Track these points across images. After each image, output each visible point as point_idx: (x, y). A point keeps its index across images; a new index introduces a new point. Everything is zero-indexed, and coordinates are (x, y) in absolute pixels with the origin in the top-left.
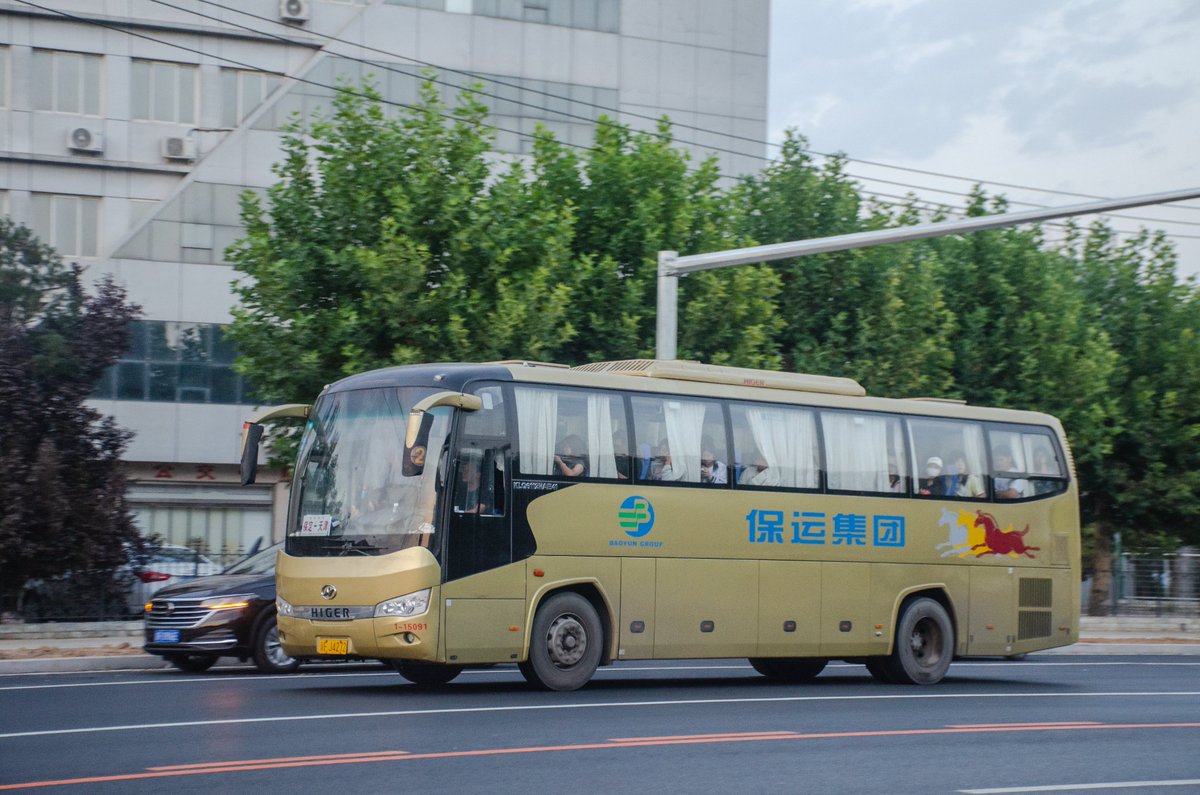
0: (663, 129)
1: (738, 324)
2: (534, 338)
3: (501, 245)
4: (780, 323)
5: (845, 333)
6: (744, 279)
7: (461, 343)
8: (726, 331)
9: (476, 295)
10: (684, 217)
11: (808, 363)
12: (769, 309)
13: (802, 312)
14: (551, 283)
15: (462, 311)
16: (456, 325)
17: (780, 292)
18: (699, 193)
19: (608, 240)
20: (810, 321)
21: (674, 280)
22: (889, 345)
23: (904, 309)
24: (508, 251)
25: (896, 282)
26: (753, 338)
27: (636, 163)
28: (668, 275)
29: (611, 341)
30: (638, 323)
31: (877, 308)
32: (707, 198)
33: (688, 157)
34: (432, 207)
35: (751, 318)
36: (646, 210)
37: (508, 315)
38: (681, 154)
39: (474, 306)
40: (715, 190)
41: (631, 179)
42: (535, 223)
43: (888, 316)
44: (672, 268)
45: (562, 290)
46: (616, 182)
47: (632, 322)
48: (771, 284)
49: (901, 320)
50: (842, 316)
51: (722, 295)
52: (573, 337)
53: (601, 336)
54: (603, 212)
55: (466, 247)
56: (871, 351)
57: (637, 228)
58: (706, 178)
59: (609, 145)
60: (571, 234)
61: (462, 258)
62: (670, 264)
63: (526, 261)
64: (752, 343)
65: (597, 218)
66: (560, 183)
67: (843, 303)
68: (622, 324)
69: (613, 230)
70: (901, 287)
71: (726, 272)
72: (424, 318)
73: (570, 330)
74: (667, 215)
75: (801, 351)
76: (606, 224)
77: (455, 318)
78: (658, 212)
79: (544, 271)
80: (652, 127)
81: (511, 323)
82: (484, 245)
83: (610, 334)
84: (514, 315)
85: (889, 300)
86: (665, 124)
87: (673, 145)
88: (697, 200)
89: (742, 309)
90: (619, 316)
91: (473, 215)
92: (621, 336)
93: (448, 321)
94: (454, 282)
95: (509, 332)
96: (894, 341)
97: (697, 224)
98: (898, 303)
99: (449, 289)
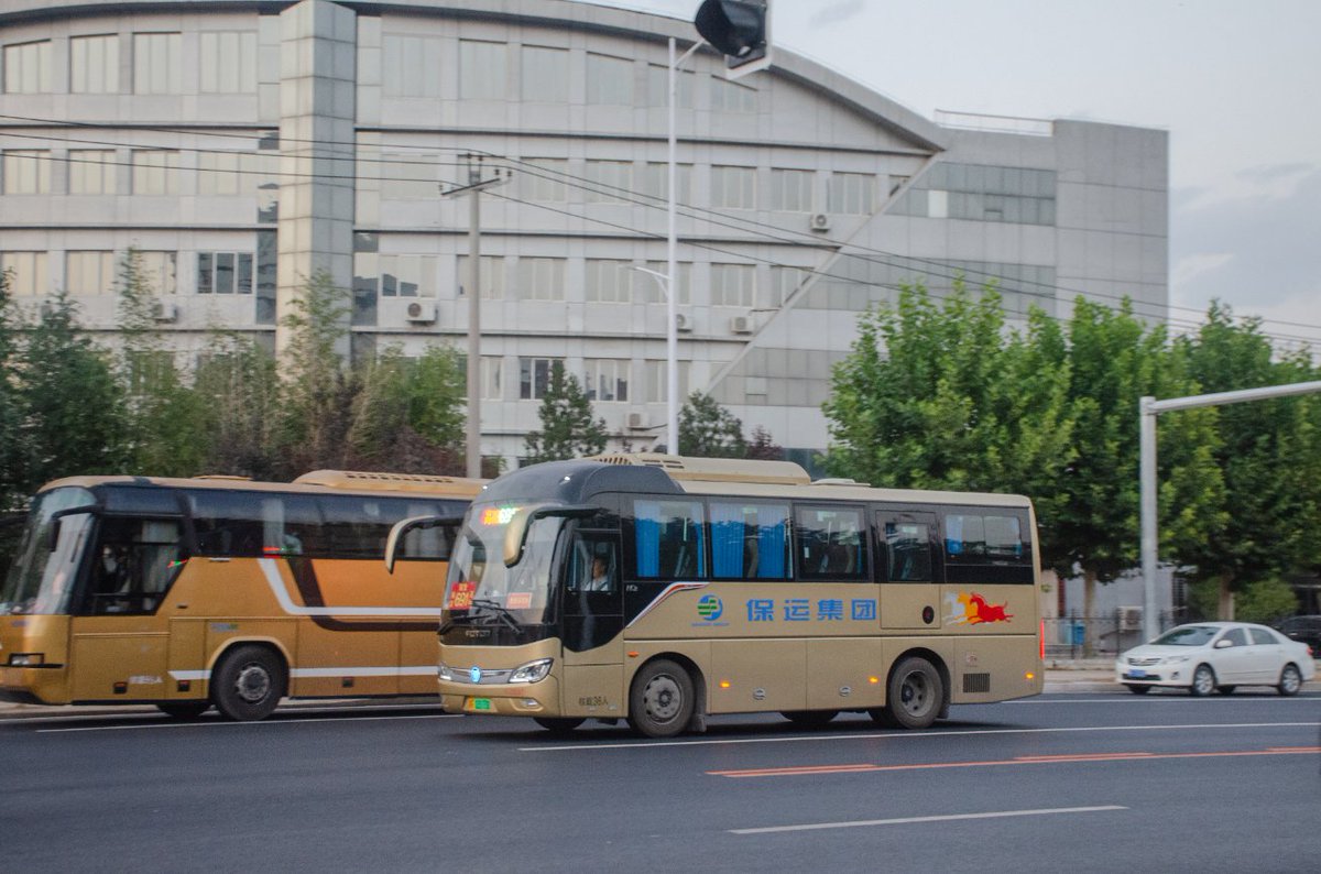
0: (1125, 305)
1: (1191, 446)
2: (1048, 460)
3: (1022, 393)
4: (1219, 443)
5: (1266, 450)
6: (1192, 415)
7: (996, 467)
8: (1180, 452)
9: (1004, 429)
10: (1146, 369)
11: (1240, 472)
12: (1210, 433)
13: (1232, 435)
14: (1059, 420)
15: (995, 443)
16: (992, 454)
17: (1216, 420)
18: (1154, 350)
19: (1089, 387)
20: (1238, 441)
21: (1153, 419)
22: (1302, 457)
23: (1311, 431)
24: (1025, 398)
25: (1305, 411)
26: (1202, 456)
27: (1108, 331)
28: (1149, 414)
29: (1096, 460)
30: (1118, 447)
31: (1289, 431)
32: (1160, 354)
33: (1145, 325)
34: (969, 369)
35: (1200, 441)
36: (1120, 364)
37: (1029, 444)
38: (1140, 321)
39: (1004, 439)
40: (1165, 347)
41: (1104, 342)
42: (1039, 376)
43: (1300, 436)
44: (1150, 409)
45: (1068, 425)
46: (1092, 343)
47: (1113, 446)
48: (1211, 415)
49: (1310, 439)
50: (1265, 437)
51: (1177, 425)
52: (1075, 458)
53: (1089, 457)
54: (1085, 367)
55: (996, 397)
56: (1285, 462)
57: (1111, 378)
58: (1156, 341)
59: (1086, 318)
60: (1067, 385)
61: (993, 405)
62: (1150, 406)
63: (1039, 403)
64: (1201, 459)
65: (1081, 371)
66: (1051, 347)
67: (1259, 426)
68: (1105, 448)
69: (1092, 380)
70: (1308, 415)
71: (1181, 411)
72: (966, 450)
73: (1073, 454)
74: (1133, 369)
75: (1234, 463)
76: (1087, 375)
77: (991, 448)
78: (1127, 365)
79: (1052, 413)
80: (1116, 304)
81: (1032, 451)
82: (1009, 395)
83: (1094, 455)
84: (1034, 445)
85: (1299, 425)
86: (1126, 302)
87: (1132, 316)
88: (1153, 356)
89: (1192, 435)
90: (1102, 442)
91: (1002, 374)
92: (1103, 456)
93: (985, 450)
94: (988, 421)
95: (1031, 457)
96: (1304, 454)
97: (1155, 374)
98: (1308, 426)
99: (984, 428)
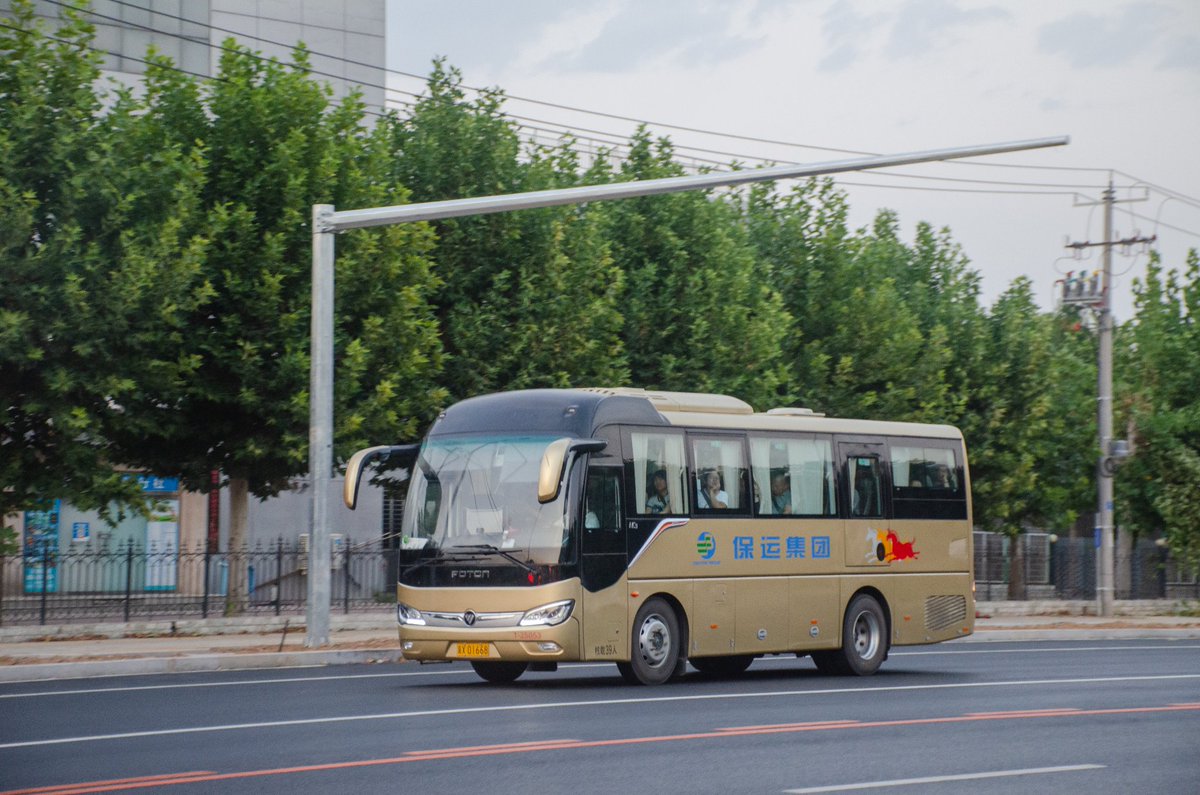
0: (299, 58)
1: (392, 285)
2: (167, 300)
3: (128, 188)
4: (435, 281)
5: (506, 294)
6: (397, 237)
7: (79, 308)
8: (378, 292)
9: (94, 248)
10: (329, 161)
11: (467, 327)
12: (424, 265)
13: (456, 270)
14: (185, 237)
15: (79, 269)
16: (73, 285)
17: (435, 246)
18: (342, 133)
19: (241, 186)
20: (466, 280)
21: (331, 238)
22: (554, 307)
23: (569, 266)
24: (131, 197)
25: (560, 236)
26: (409, 299)
27: (270, 98)
28: (324, 232)
29: (249, 303)
30: (281, 282)
31: (539, 266)
32: (351, 140)
33: (330, 92)
34: (37, 145)
35: (407, 277)
36: (288, 152)
37: (136, 273)
38: (322, 86)
39: (94, 263)
40: (360, 129)
41: (265, 115)
42: (157, 165)
43: (553, 274)
44: (329, 224)
45: (199, 244)
46: (248, 116)
47: (274, 281)
48: (426, 238)
49: (567, 279)
50: (505, 274)
51: (373, 251)
52: (210, 297)
53: (237, 297)
54: (235, 153)
55: (81, 194)
56: (533, 313)
57: (273, 175)
58: (346, 119)
59: (237, 75)
60: (202, 180)
61: (76, 207)
62: (327, 219)
63: (154, 208)
64: (408, 306)
65: (229, 160)
66: (180, 118)
67: (499, 259)
68: (262, 284)
69: (247, 175)
70: (566, 242)
71: (380, 228)
72: (30, 278)
73: (208, 290)
74: (309, 159)
75: (458, 313)
76: (238, 167)
77: (73, 277)
78: (300, 155)
79: (175, 223)
80: (285, 56)
81: (140, 284)
82: (104, 191)
83: (247, 295)
84: (143, 275)
85: (553, 257)
86: (301, 52)
87: (311, 77)
88: (340, 142)
89: (396, 267)
90: (258, 274)
91: (93, 156)
92: (259, 297)
93: (61, 280)
94: (66, 233)
95: (138, 294)
96: (559, 303)
97: (342, 171)
98: (563, 260)
99: (61, 244)
